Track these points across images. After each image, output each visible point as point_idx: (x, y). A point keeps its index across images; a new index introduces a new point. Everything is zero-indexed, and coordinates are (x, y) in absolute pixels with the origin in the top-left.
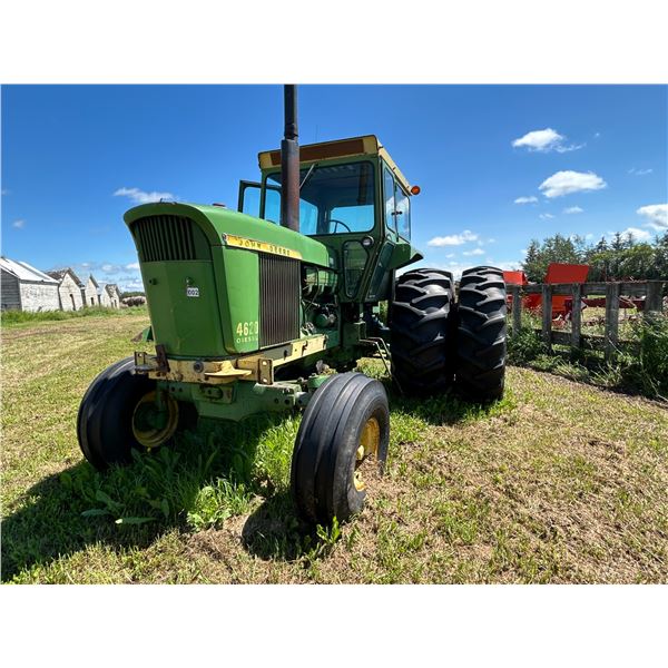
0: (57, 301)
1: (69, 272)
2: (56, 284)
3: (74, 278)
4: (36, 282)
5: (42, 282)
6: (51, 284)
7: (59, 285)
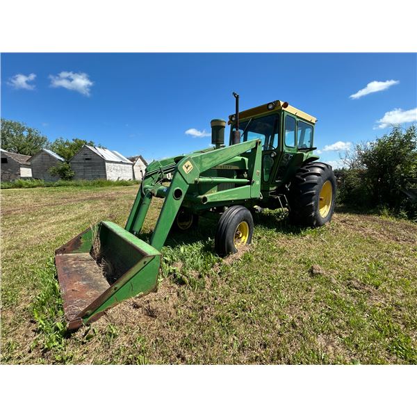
0: (132, 174)
1: (141, 157)
2: (131, 164)
3: (143, 161)
4: (117, 163)
5: (121, 163)
6: (128, 164)
7: (133, 165)
